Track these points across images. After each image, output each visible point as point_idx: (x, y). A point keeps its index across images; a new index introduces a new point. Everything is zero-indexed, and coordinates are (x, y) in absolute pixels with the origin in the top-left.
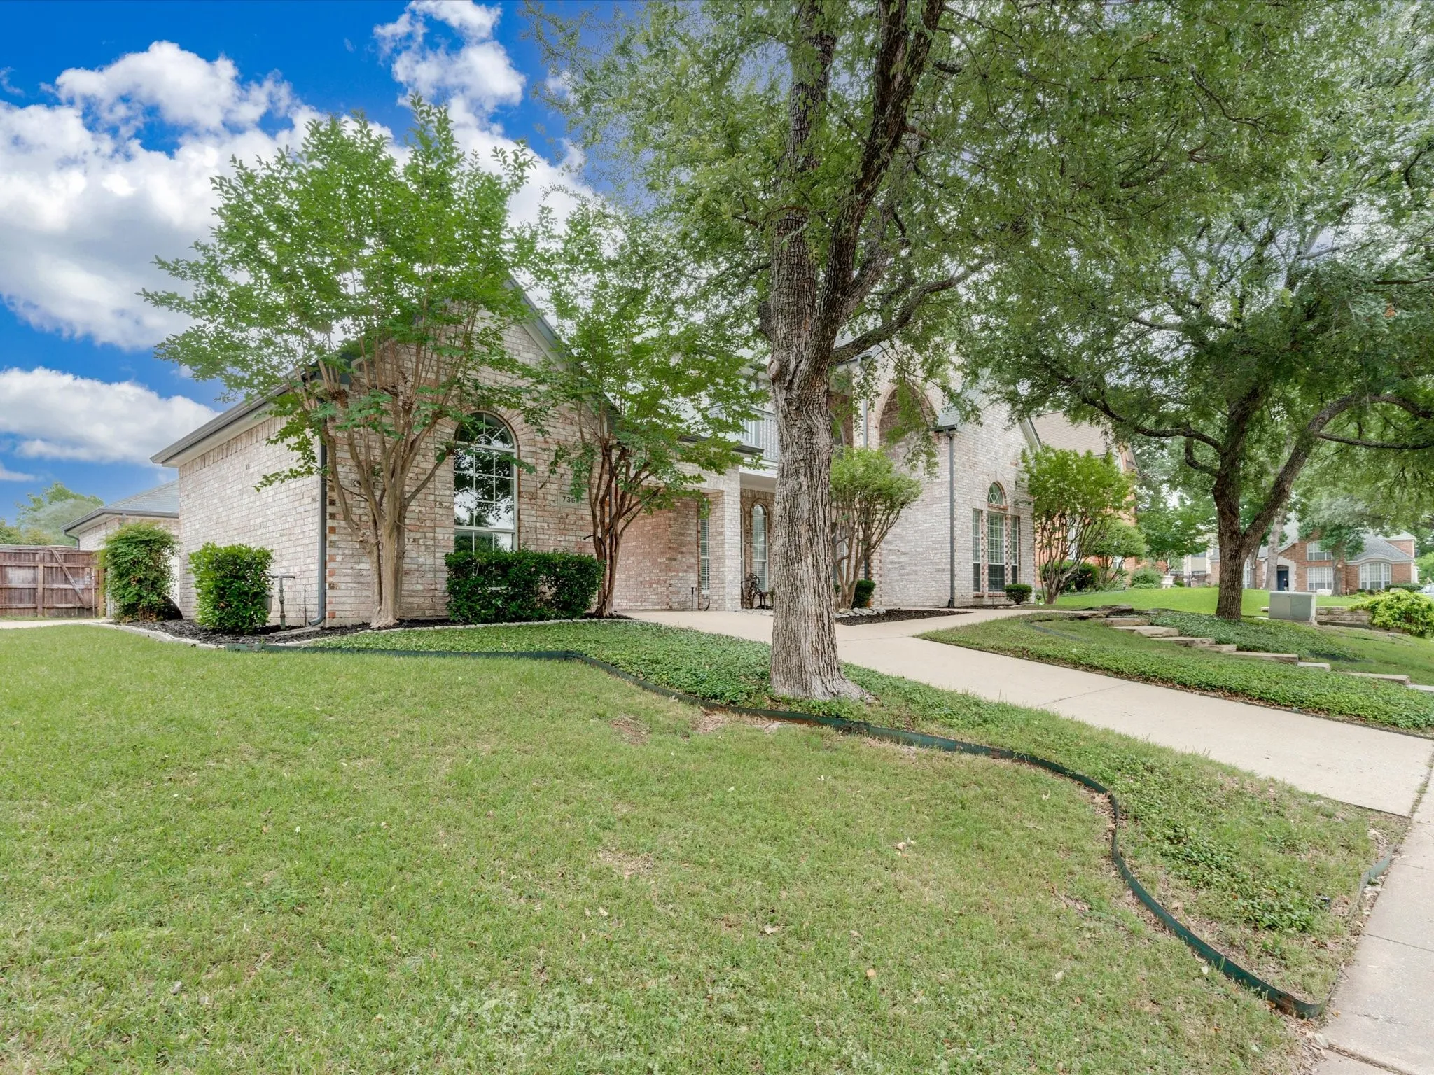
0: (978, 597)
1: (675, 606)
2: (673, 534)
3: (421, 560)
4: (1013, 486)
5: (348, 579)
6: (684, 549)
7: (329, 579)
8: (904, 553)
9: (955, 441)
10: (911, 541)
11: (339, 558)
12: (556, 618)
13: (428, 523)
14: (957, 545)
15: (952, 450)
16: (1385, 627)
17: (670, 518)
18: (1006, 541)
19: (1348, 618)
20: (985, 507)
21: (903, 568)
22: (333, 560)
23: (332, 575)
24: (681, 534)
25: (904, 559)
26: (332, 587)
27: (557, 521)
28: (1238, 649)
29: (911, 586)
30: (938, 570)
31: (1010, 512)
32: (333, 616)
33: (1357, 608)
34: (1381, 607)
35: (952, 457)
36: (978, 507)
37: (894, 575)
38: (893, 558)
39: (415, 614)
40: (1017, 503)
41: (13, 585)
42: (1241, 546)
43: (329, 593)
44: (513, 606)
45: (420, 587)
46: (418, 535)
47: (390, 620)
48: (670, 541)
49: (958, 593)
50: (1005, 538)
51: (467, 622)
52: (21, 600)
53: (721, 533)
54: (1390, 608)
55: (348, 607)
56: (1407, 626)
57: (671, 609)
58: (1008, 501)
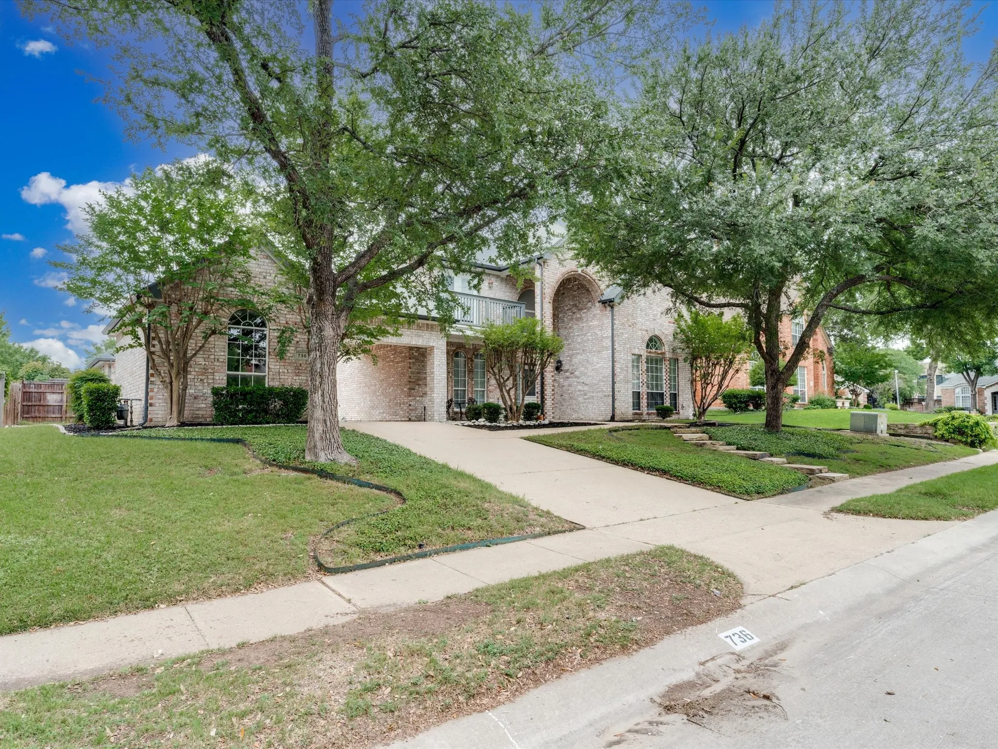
0: (636, 414)
1: (413, 418)
2: (412, 373)
3: (205, 391)
4: (671, 338)
5: (160, 401)
6: (421, 382)
7: (150, 401)
8: (586, 385)
9: (616, 309)
10: (589, 376)
11: (156, 390)
12: (274, 423)
13: (210, 371)
14: (617, 379)
15: (613, 315)
16: (942, 438)
17: (410, 363)
18: (665, 375)
19: (919, 431)
20: (644, 352)
21: (585, 395)
22: (152, 390)
23: (152, 399)
24: (418, 373)
25: (586, 388)
26: (151, 405)
27: (293, 368)
28: (738, 449)
29: (590, 406)
30: (605, 396)
31: (668, 355)
32: (151, 420)
33: (925, 424)
34: (940, 423)
35: (613, 319)
36: (637, 352)
37: (581, 399)
38: (580, 387)
39: (200, 420)
40: (674, 350)
41: (50, 404)
42: (778, 380)
43: (150, 408)
44: (250, 416)
45: (204, 406)
46: (203, 377)
47: (175, 423)
48: (410, 377)
49: (618, 412)
50: (664, 374)
51: (222, 424)
52: (54, 413)
53: (432, 373)
54: (946, 424)
55: (160, 416)
56: (959, 437)
57: (410, 420)
58: (666, 349)
